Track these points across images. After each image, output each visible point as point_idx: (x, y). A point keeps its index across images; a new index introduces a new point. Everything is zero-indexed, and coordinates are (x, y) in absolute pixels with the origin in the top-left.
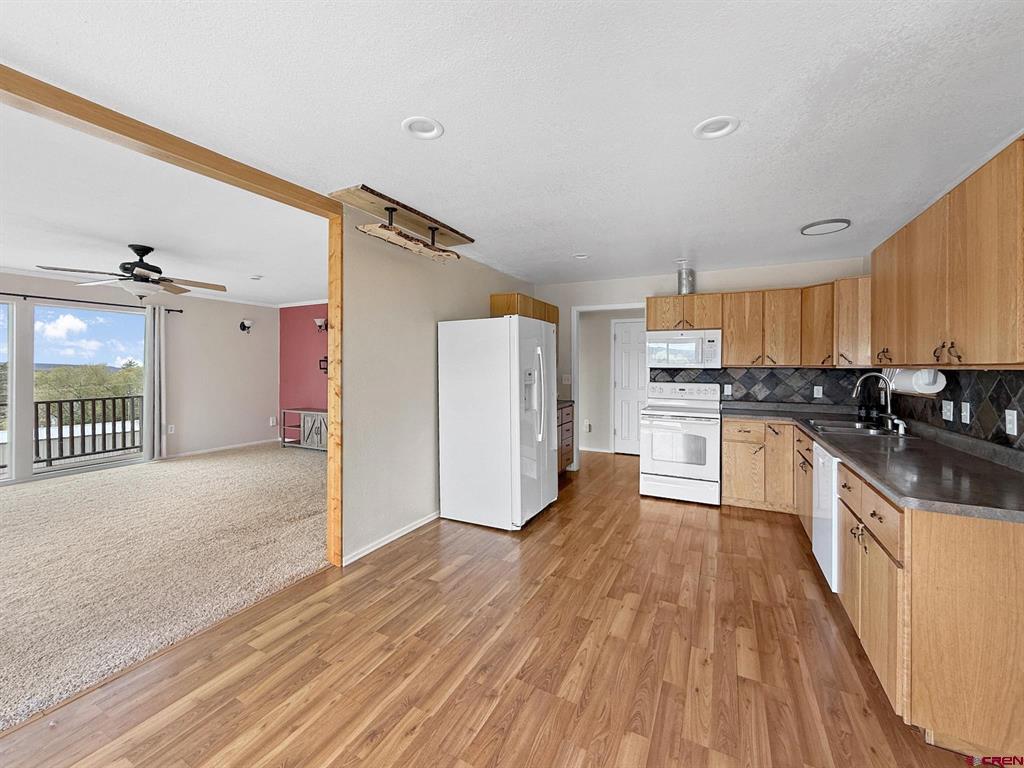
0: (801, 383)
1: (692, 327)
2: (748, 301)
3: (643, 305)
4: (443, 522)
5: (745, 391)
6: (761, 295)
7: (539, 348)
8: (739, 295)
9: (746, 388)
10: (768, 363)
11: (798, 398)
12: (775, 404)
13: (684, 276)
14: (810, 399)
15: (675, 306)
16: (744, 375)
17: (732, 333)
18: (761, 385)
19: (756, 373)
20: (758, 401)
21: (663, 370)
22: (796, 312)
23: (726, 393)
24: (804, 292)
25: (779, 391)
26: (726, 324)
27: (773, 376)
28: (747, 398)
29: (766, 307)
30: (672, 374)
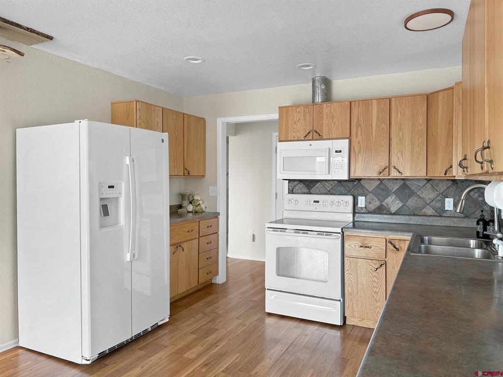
0: (432, 195)
1: (320, 137)
2: (375, 108)
3: (276, 116)
4: (20, 351)
5: (377, 203)
6: (388, 102)
7: (127, 158)
8: (366, 102)
9: (379, 199)
10: (394, 174)
11: (429, 211)
12: (407, 217)
13: (317, 84)
14: (441, 212)
15: (305, 115)
16: (378, 187)
17: (359, 143)
18: (394, 197)
19: (389, 185)
20: (391, 214)
21: (301, 181)
22: (422, 120)
23: (359, 205)
24: (429, 99)
25: (412, 203)
26: (354, 133)
27: (405, 187)
28: (380, 210)
29: (393, 116)
30: (309, 186)
